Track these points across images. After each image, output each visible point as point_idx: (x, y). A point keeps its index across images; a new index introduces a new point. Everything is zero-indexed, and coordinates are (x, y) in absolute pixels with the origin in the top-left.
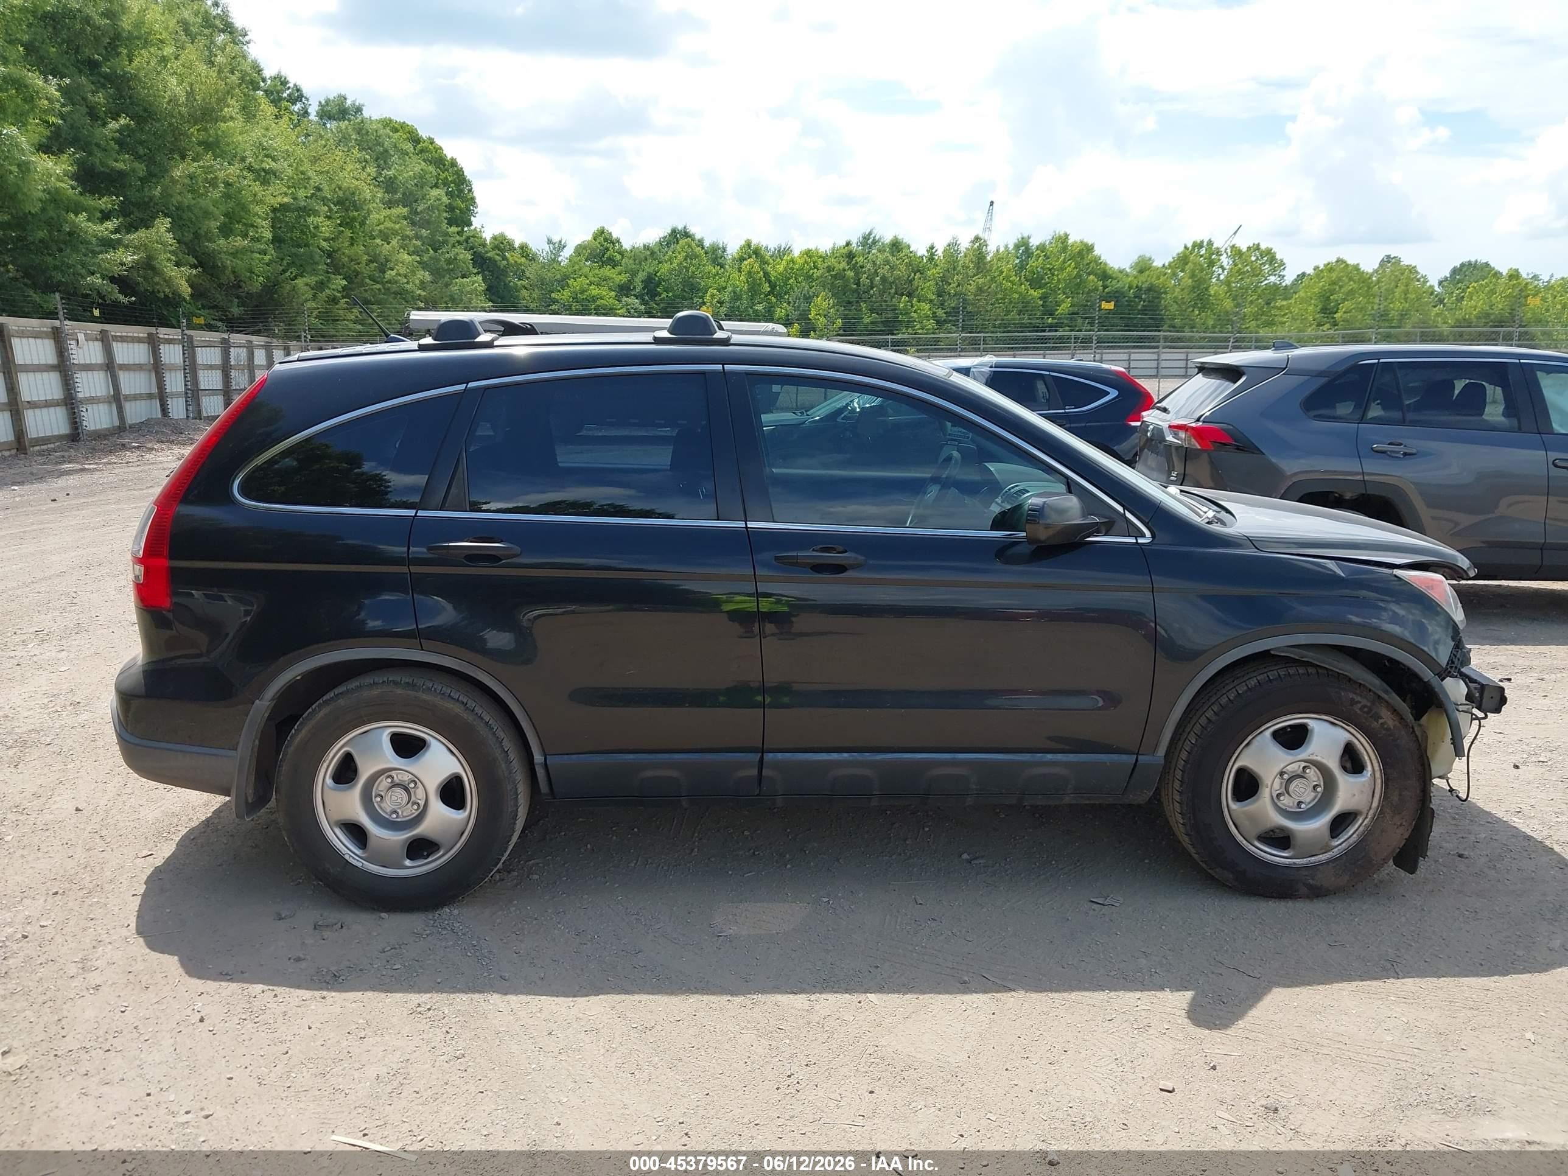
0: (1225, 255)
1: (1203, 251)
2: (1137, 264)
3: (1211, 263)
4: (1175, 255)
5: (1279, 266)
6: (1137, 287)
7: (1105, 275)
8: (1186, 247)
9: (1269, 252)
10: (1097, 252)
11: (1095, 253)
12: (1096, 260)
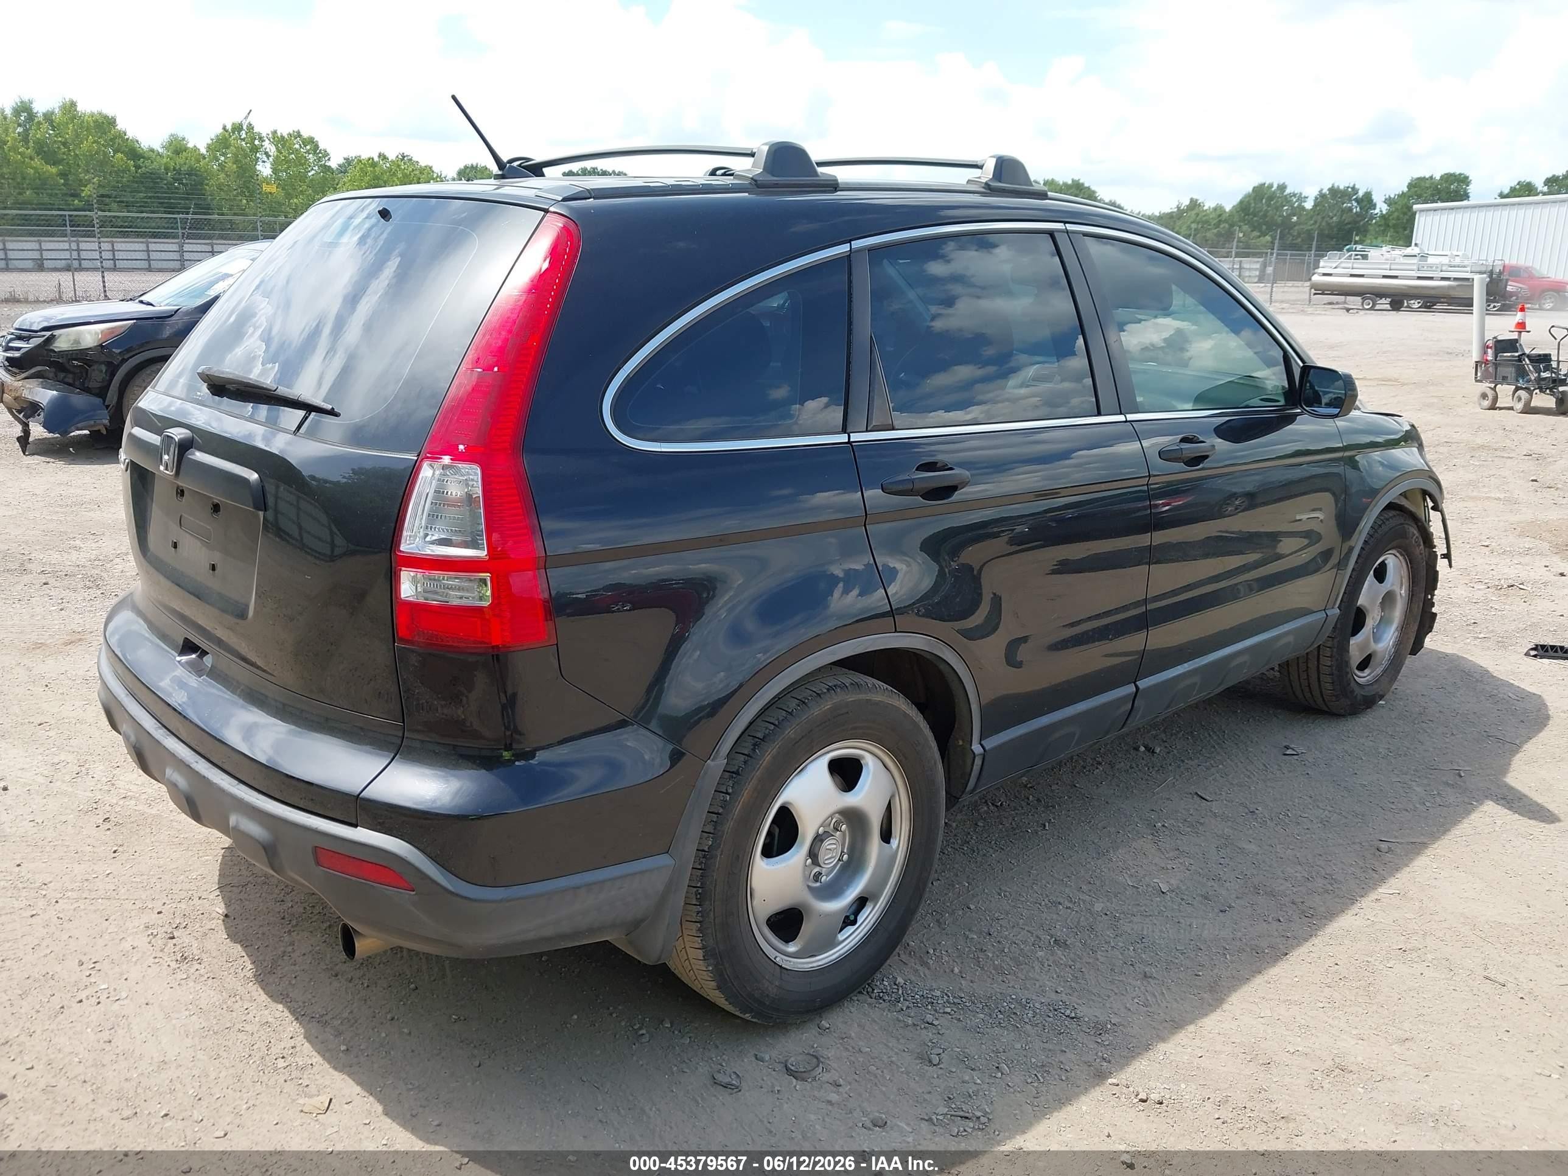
0: (267, 141)
1: (243, 135)
2: (171, 143)
3: (255, 149)
4: (213, 137)
5: (324, 157)
6: (174, 169)
7: (134, 153)
8: (224, 128)
9: (311, 141)
10: (121, 125)
11: (118, 127)
12: (121, 135)
